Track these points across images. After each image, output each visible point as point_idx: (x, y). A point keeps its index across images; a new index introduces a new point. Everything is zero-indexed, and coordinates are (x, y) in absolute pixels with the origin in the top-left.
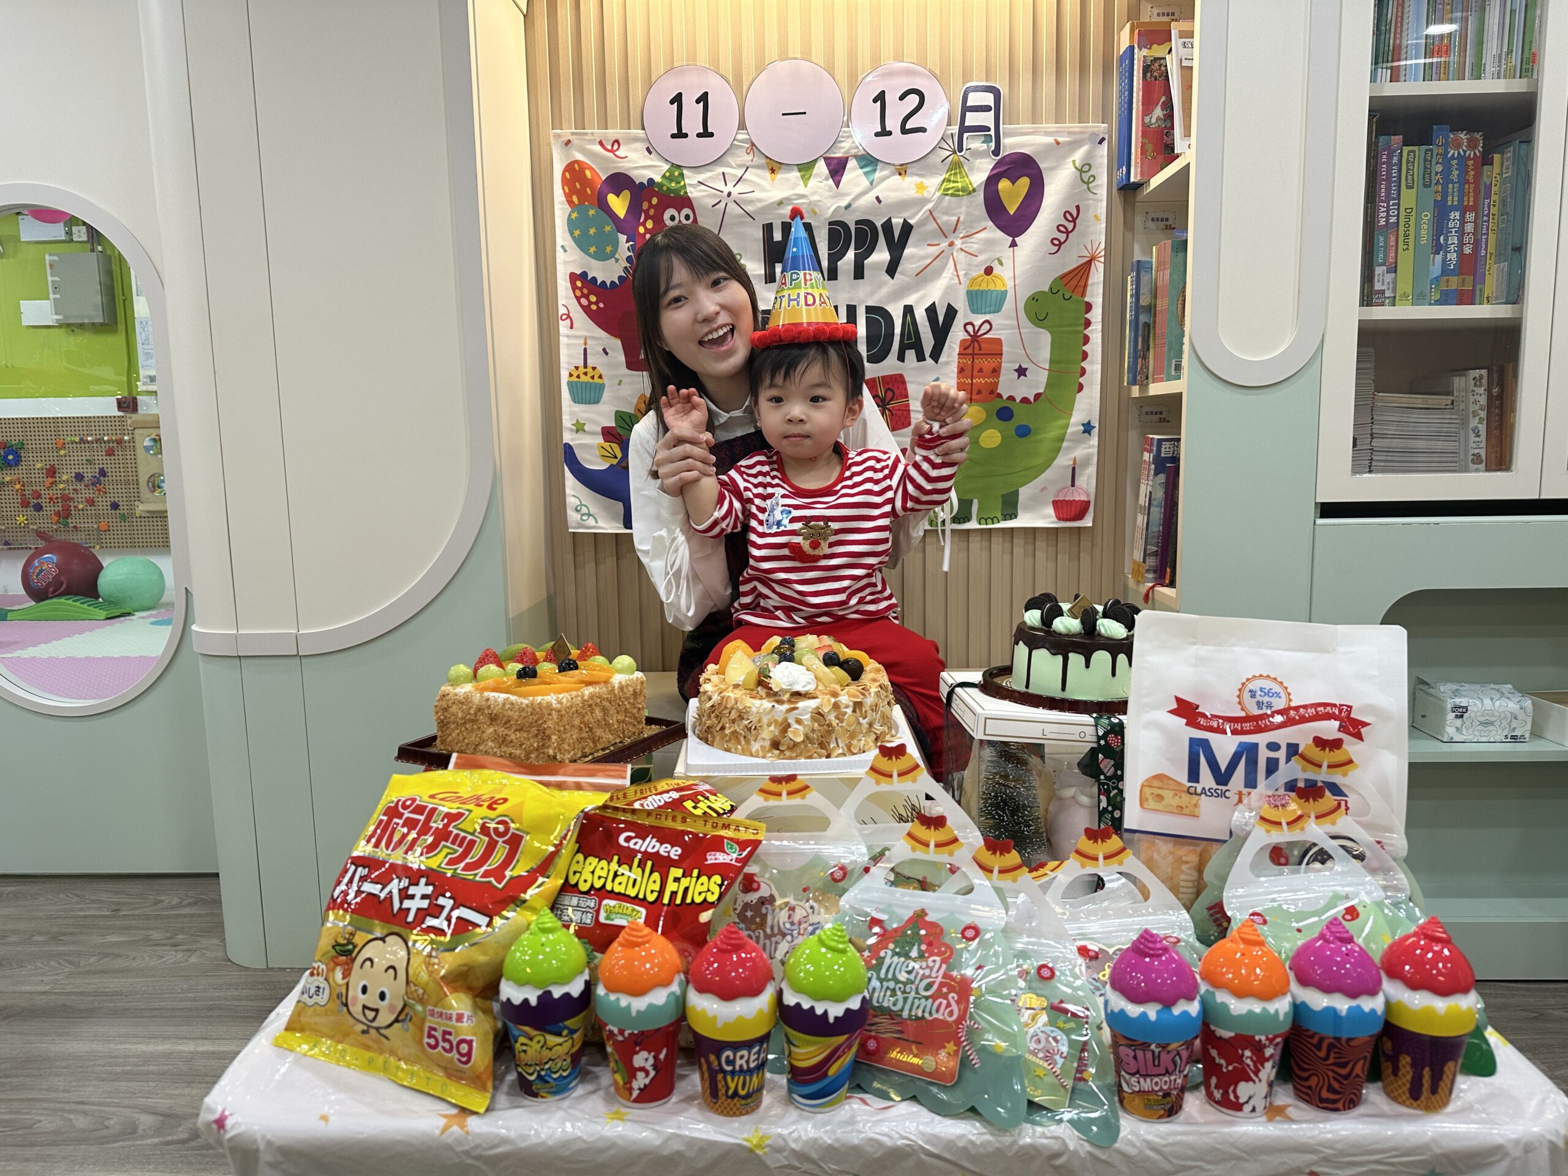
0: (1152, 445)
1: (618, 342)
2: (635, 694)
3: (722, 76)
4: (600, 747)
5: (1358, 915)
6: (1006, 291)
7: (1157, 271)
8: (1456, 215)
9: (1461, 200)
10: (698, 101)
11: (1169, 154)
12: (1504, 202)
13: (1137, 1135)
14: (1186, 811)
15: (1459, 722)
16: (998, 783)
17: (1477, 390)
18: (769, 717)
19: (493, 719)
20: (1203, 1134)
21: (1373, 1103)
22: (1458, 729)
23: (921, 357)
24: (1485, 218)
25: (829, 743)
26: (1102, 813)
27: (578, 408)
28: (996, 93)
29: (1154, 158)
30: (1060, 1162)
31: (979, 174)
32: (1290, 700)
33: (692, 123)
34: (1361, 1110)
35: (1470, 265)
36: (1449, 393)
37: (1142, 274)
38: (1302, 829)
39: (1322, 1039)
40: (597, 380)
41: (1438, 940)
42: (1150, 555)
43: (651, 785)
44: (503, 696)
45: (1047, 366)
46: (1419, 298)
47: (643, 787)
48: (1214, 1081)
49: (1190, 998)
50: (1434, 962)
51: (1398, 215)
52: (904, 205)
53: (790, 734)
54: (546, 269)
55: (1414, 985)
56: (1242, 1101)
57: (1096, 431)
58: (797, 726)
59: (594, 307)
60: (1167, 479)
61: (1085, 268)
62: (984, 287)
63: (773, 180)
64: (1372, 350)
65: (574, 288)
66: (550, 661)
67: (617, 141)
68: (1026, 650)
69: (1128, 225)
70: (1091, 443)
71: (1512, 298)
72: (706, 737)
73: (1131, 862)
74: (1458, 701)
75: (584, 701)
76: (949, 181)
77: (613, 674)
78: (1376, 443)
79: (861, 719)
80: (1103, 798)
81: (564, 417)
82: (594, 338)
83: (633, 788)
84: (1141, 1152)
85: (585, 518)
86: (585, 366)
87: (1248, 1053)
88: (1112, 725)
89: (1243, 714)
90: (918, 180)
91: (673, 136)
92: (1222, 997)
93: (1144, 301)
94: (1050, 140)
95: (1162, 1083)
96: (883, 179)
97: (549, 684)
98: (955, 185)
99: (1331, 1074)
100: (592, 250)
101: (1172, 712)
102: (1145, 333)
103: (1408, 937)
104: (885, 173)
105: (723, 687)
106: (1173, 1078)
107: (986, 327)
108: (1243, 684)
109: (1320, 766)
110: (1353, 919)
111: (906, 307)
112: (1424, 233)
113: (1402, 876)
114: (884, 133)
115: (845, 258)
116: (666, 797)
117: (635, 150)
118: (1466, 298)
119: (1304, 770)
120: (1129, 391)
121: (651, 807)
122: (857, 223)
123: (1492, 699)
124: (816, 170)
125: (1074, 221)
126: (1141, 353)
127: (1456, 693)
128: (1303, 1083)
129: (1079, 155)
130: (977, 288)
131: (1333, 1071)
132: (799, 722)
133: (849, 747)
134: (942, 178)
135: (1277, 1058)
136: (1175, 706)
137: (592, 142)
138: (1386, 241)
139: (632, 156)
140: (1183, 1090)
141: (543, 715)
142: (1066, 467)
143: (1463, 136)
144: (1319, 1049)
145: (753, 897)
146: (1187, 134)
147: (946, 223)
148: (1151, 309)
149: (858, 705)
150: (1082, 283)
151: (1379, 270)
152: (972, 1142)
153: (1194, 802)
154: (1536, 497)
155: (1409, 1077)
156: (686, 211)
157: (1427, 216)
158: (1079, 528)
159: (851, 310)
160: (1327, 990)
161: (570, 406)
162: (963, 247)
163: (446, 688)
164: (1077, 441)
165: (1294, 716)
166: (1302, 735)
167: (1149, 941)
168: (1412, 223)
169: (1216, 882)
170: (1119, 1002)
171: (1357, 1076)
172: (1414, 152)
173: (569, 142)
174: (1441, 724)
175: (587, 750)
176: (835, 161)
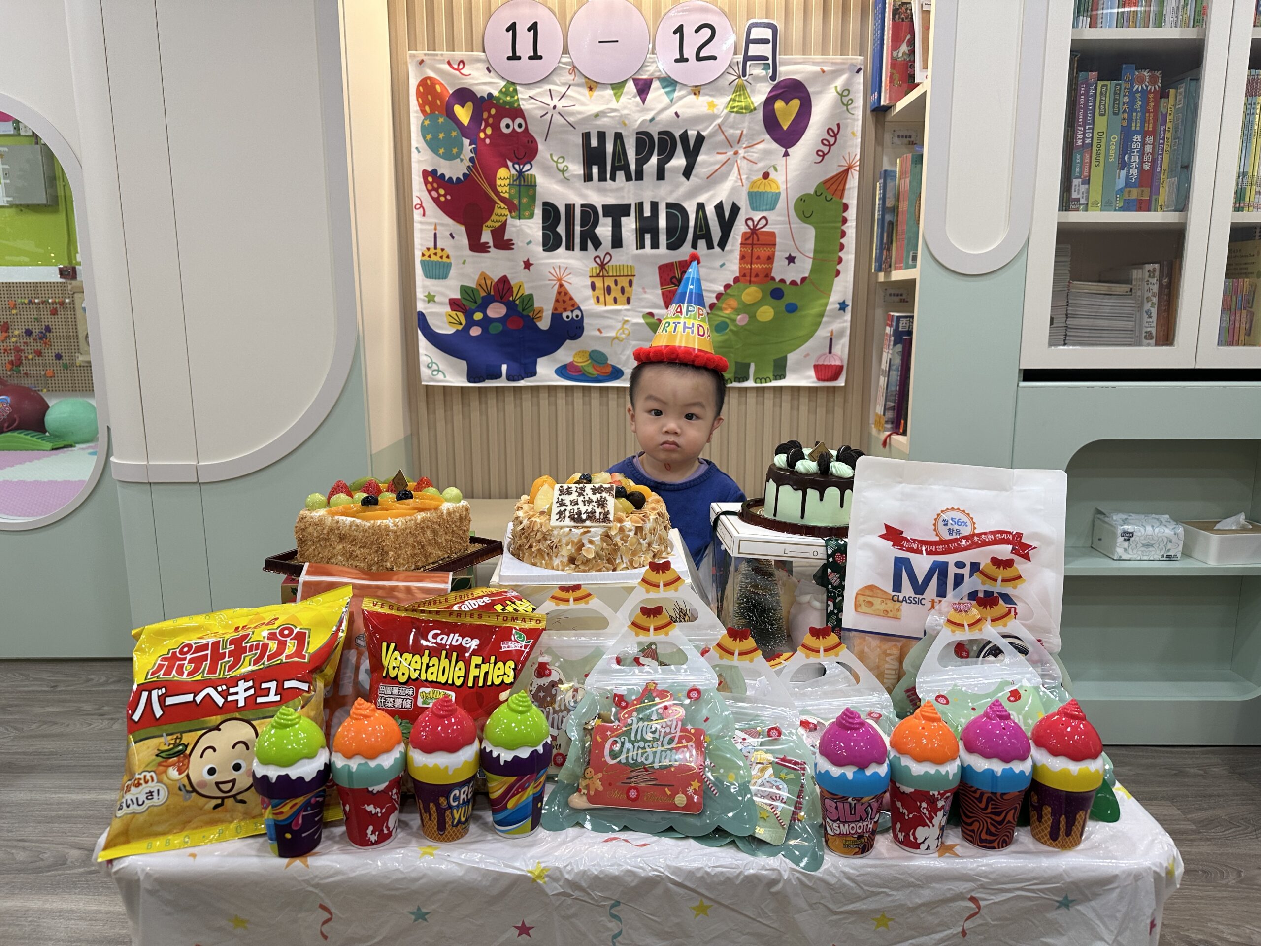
0: (892, 321)
1: (462, 228)
2: (461, 518)
3: (549, 9)
4: (430, 561)
5: (1020, 697)
6: (780, 193)
7: (900, 179)
8: (1137, 138)
9: (1142, 126)
10: (529, 30)
11: (910, 83)
12: (1176, 129)
13: (836, 867)
14: (891, 614)
15: (1126, 544)
16: (749, 591)
17: (1151, 280)
18: (567, 538)
19: (342, 538)
20: (887, 866)
21: (1022, 843)
22: (1125, 550)
23: (710, 246)
24: (1161, 141)
25: (615, 560)
26: (829, 615)
27: (430, 282)
28: (774, 29)
29: (900, 86)
30: (775, 889)
31: (759, 95)
32: (975, 528)
33: (525, 47)
34: (1011, 848)
35: (1148, 179)
36: (1128, 281)
37: (888, 181)
38: (980, 630)
39: (982, 794)
40: (445, 259)
41: (1074, 717)
42: (889, 409)
43: (469, 592)
44: (350, 519)
45: (811, 255)
46: (1107, 205)
47: (463, 593)
48: (898, 826)
49: (880, 762)
50: (1071, 735)
51: (1092, 138)
52: (697, 120)
53: (583, 552)
54: (403, 166)
55: (1055, 753)
56: (919, 841)
57: (849, 309)
58: (590, 546)
59: (442, 199)
60: (904, 348)
61: (843, 176)
62: (761, 189)
63: (591, 96)
64: (1069, 247)
65: (426, 182)
66: (392, 491)
67: (462, 62)
68: (775, 486)
69: (879, 141)
70: (846, 318)
71: (1181, 207)
72: (517, 554)
73: (845, 654)
74: (1126, 527)
75: (416, 524)
76: (734, 100)
77: (442, 502)
78: (1070, 321)
79: (641, 540)
80: (831, 603)
81: (418, 290)
82: (442, 225)
83: (453, 594)
84: (839, 880)
85: (435, 373)
86: (435, 248)
87: (924, 805)
88: (839, 546)
89: (937, 539)
90: (708, 99)
91: (509, 58)
92: (906, 761)
93: (889, 203)
94: (817, 69)
95: (858, 827)
96: (681, 98)
97: (387, 510)
98: (740, 104)
99: (989, 820)
100: (442, 151)
101: (882, 536)
102: (889, 229)
103: (1053, 715)
104: (683, 92)
105: (531, 513)
106: (865, 824)
107: (763, 222)
108: (938, 515)
109: (996, 580)
110: (1016, 700)
111: (698, 204)
112: (1112, 152)
113: (1056, 667)
114: (682, 59)
115: (650, 162)
116: (480, 602)
117: (477, 69)
118: (1144, 206)
119: (983, 583)
120: (877, 277)
121: (467, 609)
122: (660, 133)
123: (1153, 526)
124: (626, 89)
125: (835, 136)
126: (886, 246)
127: (1125, 522)
128: (970, 828)
129: (840, 82)
130: (755, 190)
131: (991, 818)
132: (591, 542)
133: (631, 562)
134: (729, 98)
135: (948, 808)
136: (885, 532)
137: (441, 61)
138: (1082, 159)
139: (475, 74)
140: (874, 833)
141: (382, 535)
142: (825, 338)
143: (1146, 73)
144: (980, 802)
145: (544, 681)
146: (925, 67)
147: (732, 135)
148: (895, 210)
149: (639, 530)
150: (841, 187)
151: (1076, 182)
152: (708, 873)
153: (897, 607)
154: (1192, 367)
155: (1049, 823)
156: (519, 120)
157: (1115, 139)
158: (834, 388)
159: (654, 206)
160: (987, 756)
161: (423, 281)
162: (746, 155)
163: (303, 512)
164: (834, 317)
165: (976, 541)
166: (982, 556)
167: (850, 718)
168: (1103, 144)
169: (913, 671)
170: (825, 765)
171: (1009, 822)
172: (1106, 86)
173: (422, 62)
174: (1113, 545)
175: (419, 564)
176: (641, 83)
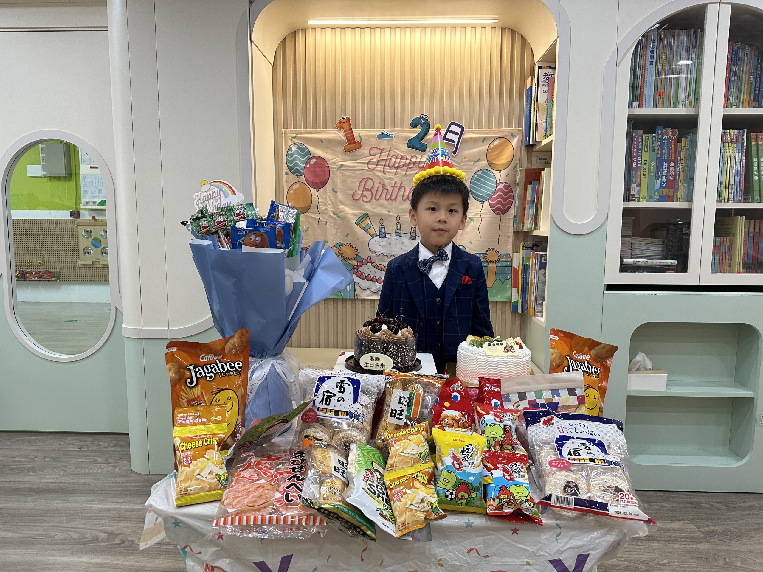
8: (666, 163)
9: (668, 157)
12: (686, 159)
24: (678, 165)
42: (538, 304)
46: (650, 198)
51: (641, 163)
69: (530, 161)
71: (689, 200)
112: (652, 171)
118: (671, 199)
143: (669, 130)
151: (633, 186)
154: (698, 284)
157: (653, 164)
168: (647, 167)
172: (648, 137)
